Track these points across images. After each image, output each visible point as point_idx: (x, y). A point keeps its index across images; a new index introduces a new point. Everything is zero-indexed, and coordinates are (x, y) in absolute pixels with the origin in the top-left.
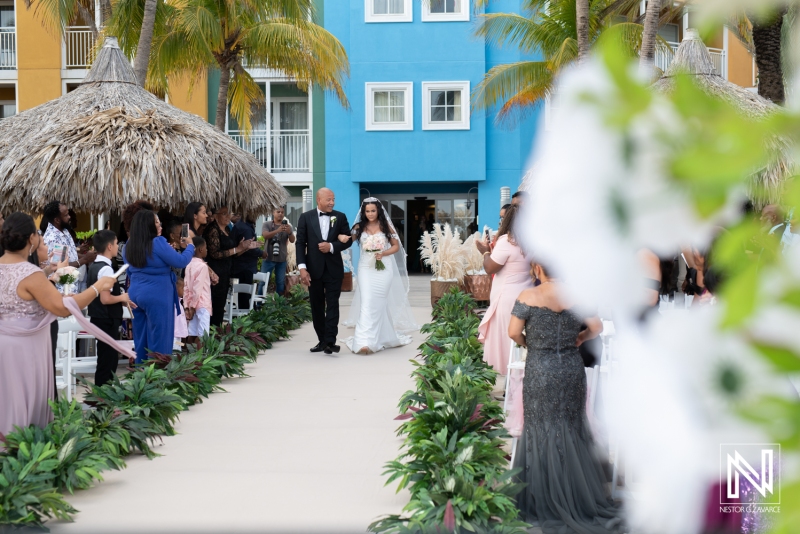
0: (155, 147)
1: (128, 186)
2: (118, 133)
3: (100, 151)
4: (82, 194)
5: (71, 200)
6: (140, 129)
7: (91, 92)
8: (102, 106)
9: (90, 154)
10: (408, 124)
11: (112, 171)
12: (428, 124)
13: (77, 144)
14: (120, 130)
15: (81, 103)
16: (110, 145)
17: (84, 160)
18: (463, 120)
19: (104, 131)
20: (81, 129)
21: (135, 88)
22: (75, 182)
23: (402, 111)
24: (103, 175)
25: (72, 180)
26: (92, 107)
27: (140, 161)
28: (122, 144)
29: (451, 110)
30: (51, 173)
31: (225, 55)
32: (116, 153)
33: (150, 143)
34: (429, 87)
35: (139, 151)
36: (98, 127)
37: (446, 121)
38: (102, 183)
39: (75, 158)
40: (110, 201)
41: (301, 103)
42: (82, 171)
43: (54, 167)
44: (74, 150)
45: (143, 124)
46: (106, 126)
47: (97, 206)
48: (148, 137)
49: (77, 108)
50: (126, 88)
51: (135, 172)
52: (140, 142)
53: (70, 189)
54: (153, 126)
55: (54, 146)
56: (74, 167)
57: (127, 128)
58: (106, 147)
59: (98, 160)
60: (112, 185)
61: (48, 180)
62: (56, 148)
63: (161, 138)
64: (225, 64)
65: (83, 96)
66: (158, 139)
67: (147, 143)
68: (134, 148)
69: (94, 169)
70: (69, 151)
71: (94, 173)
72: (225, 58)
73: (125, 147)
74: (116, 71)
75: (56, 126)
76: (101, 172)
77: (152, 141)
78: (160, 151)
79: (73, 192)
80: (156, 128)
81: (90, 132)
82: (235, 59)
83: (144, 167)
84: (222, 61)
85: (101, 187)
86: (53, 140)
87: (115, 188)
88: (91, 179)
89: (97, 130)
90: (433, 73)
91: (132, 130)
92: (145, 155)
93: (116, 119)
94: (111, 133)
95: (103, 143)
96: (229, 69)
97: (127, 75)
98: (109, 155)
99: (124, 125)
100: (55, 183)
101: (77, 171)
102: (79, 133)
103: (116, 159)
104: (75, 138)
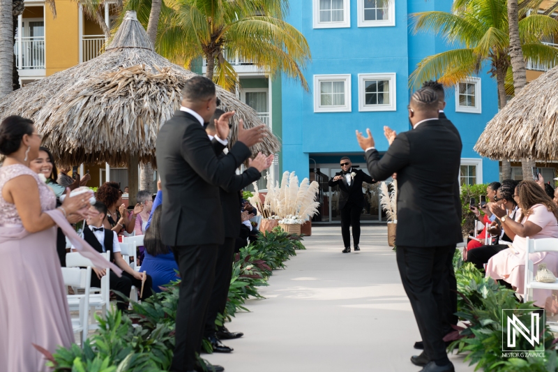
0: (171, 99)
1: (149, 131)
2: (139, 86)
3: (126, 101)
4: (109, 138)
5: (100, 142)
6: (158, 84)
7: (115, 55)
8: (124, 65)
9: (117, 104)
10: (347, 107)
11: (135, 117)
12: (363, 107)
13: (105, 95)
14: (142, 83)
15: (108, 63)
16: (133, 96)
17: (111, 108)
18: (390, 104)
19: (128, 84)
20: (109, 83)
21: (152, 53)
22: (103, 126)
23: (343, 96)
24: (127, 121)
25: (101, 125)
26: (117, 66)
27: (159, 109)
28: (143, 95)
29: (381, 96)
30: (83, 119)
31: (211, 46)
32: (139, 102)
33: (168, 95)
34: (363, 78)
35: (158, 102)
36: (123, 80)
37: (377, 104)
38: (127, 128)
39: (104, 106)
40: (134, 144)
41: (262, 93)
42: (109, 117)
43: (85, 114)
44: (103, 100)
45: (161, 79)
46: (130, 80)
47: (122, 149)
48: (165, 90)
49: (104, 67)
50: (144, 53)
51: (155, 119)
52: (159, 94)
53: (99, 133)
54: (170, 81)
55: (85, 96)
56: (103, 114)
57: (148, 83)
58: (130, 97)
59: (123, 107)
60: (136, 129)
61: (81, 124)
62: (87, 98)
63: (176, 91)
64: (211, 54)
65: (109, 58)
66: (173, 92)
67: (165, 95)
68: (153, 99)
69: (120, 116)
70: (98, 101)
71: (120, 119)
72: (211, 49)
73: (146, 97)
74: (136, 39)
75: (86, 81)
76: (126, 119)
77: (169, 93)
78: (176, 101)
79: (101, 136)
80: (172, 83)
81: (116, 85)
82: (219, 50)
83: (163, 115)
84: (208, 51)
85: (126, 131)
86: (85, 91)
87: (138, 132)
88: (118, 124)
89: (121, 83)
90: (367, 67)
91: (152, 84)
92: (164, 105)
93: (138, 75)
94: (135, 85)
95: (127, 94)
96: (214, 57)
97: (145, 43)
98: (133, 104)
99: (145, 79)
100: (87, 128)
101: (105, 118)
102: (106, 86)
103: (139, 108)
104: (103, 89)
